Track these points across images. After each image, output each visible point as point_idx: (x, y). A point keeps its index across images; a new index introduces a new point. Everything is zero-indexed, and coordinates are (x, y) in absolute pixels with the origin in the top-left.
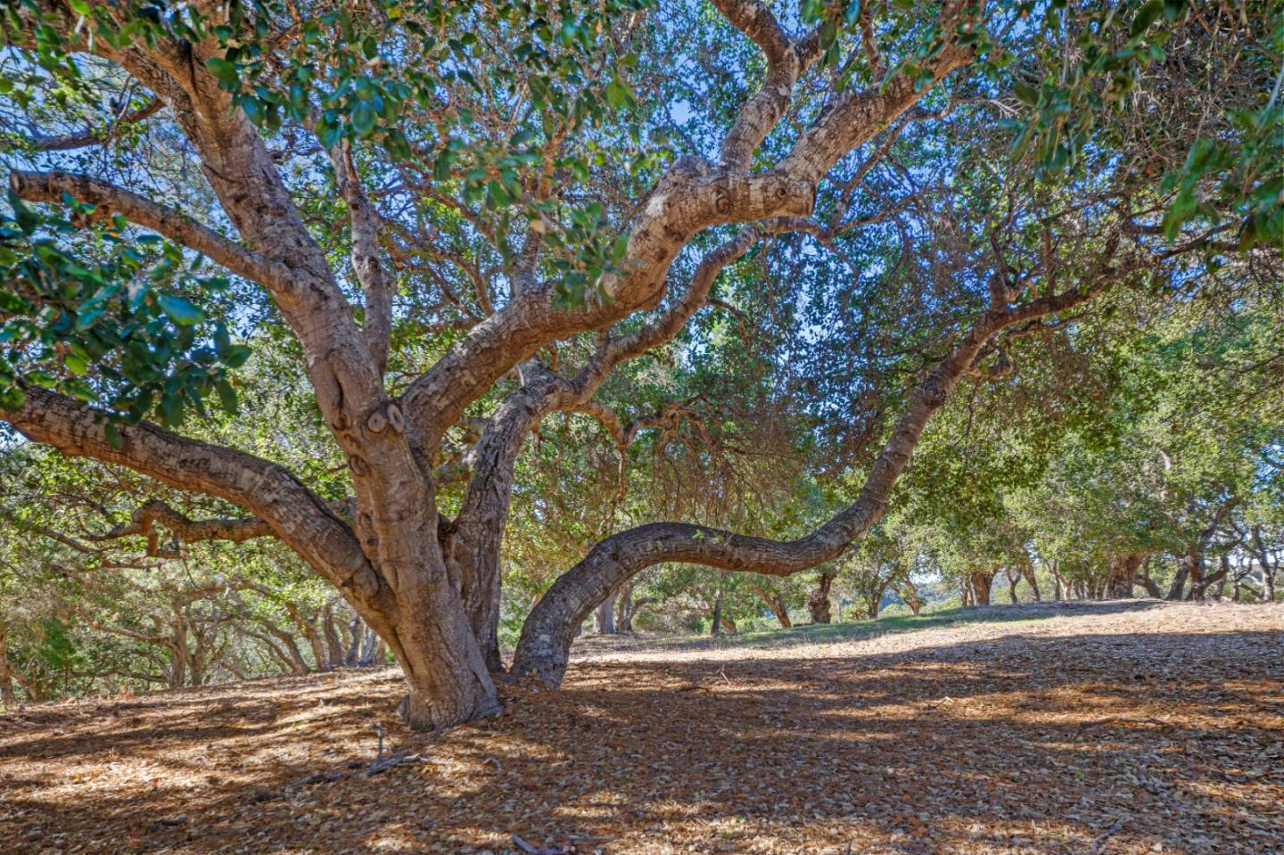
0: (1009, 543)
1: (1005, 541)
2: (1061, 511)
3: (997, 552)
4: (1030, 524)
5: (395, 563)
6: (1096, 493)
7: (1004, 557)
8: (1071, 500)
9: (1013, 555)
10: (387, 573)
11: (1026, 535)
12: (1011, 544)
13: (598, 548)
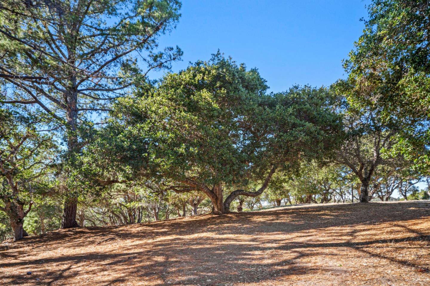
0: (284, 193)
1: (284, 192)
2: (295, 186)
3: (282, 195)
4: (289, 188)
5: (219, 195)
6: (302, 182)
7: (283, 196)
8: (297, 183)
9: (285, 195)
10: (218, 196)
11: (288, 191)
12: (285, 193)
13: (232, 193)
